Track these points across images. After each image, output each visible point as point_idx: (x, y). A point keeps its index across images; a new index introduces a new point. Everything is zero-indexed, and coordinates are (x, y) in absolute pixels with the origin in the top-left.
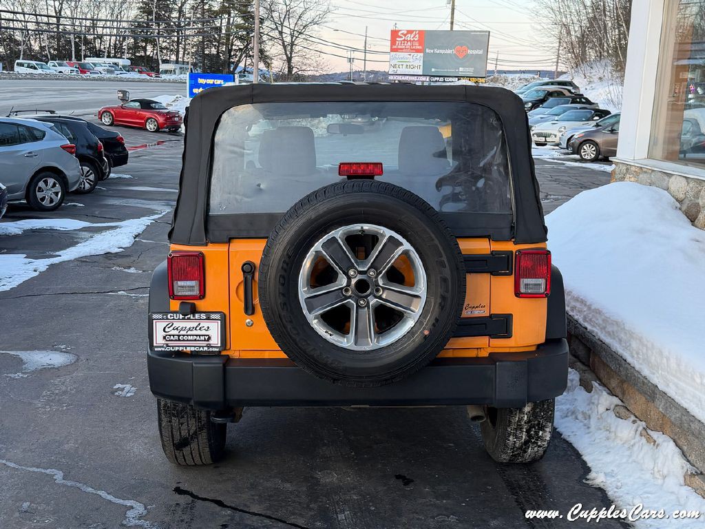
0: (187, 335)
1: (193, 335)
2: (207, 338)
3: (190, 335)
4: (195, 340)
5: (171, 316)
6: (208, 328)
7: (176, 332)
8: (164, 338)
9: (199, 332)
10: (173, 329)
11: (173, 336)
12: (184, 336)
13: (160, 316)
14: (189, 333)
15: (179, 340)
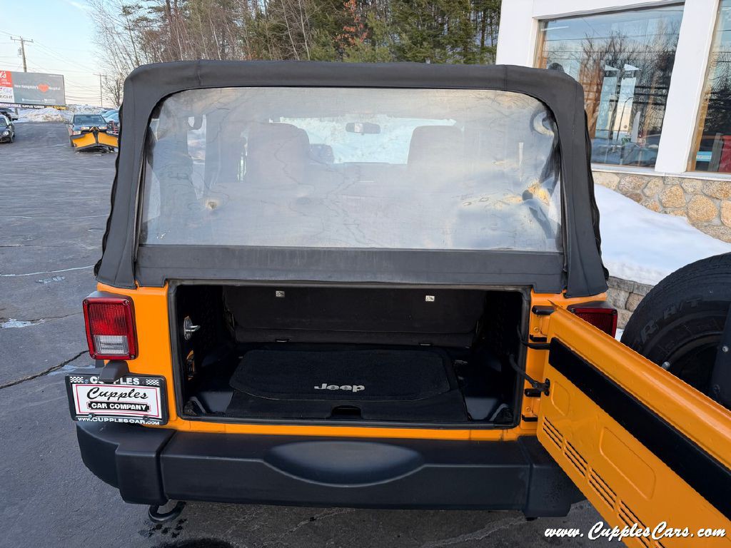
0: (119, 404)
1: (126, 404)
2: (144, 407)
3: (123, 404)
4: (130, 409)
5: (94, 380)
6: (145, 394)
7: (104, 399)
8: (90, 405)
9: (133, 400)
10: (100, 395)
11: (101, 403)
12: (115, 403)
13: (80, 379)
14: (122, 400)
15: (109, 408)
